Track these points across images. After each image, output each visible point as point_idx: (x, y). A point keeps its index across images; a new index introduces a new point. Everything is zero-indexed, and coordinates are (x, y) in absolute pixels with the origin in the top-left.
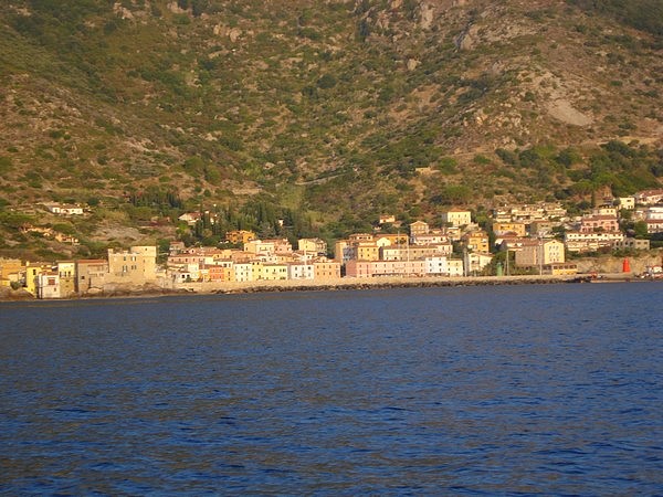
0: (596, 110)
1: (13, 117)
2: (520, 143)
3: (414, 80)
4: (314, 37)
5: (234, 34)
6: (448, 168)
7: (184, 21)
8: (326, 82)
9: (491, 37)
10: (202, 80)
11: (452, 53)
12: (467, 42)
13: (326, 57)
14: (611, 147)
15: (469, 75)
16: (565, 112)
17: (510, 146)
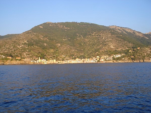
0: (115, 47)
1: (63, 48)
2: (107, 50)
3: (101, 44)
4: (94, 40)
5: (87, 40)
6: (99, 52)
7: (83, 39)
8: (94, 44)
9: (108, 40)
10: (84, 44)
11: (105, 42)
12: (106, 41)
13: (94, 42)
14: (115, 50)
15: (105, 44)
16: (112, 47)
17: (106, 50)
